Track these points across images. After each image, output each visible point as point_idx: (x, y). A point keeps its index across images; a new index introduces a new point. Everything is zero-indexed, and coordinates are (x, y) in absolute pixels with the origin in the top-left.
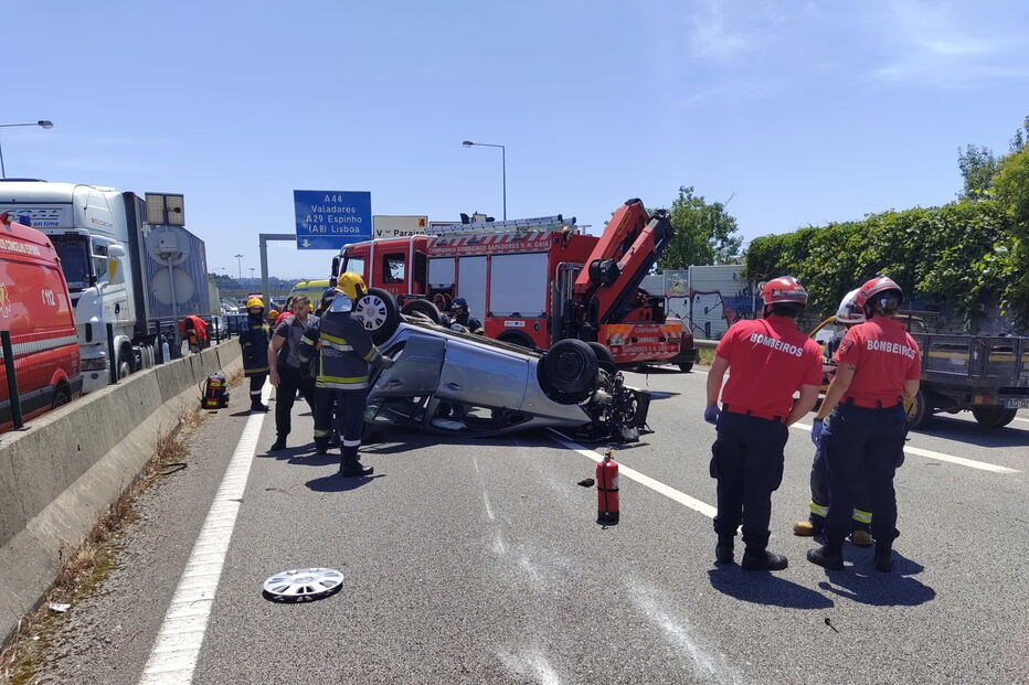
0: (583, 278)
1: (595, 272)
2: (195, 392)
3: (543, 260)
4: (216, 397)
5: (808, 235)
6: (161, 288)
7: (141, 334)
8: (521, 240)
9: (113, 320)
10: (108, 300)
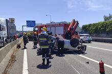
0: (69, 29)
1: (70, 29)
2: (16, 46)
3: (63, 27)
4: (19, 47)
5: (90, 25)
6: (11, 32)
7: (8, 38)
8: (60, 25)
9: (4, 36)
10: (3, 33)
